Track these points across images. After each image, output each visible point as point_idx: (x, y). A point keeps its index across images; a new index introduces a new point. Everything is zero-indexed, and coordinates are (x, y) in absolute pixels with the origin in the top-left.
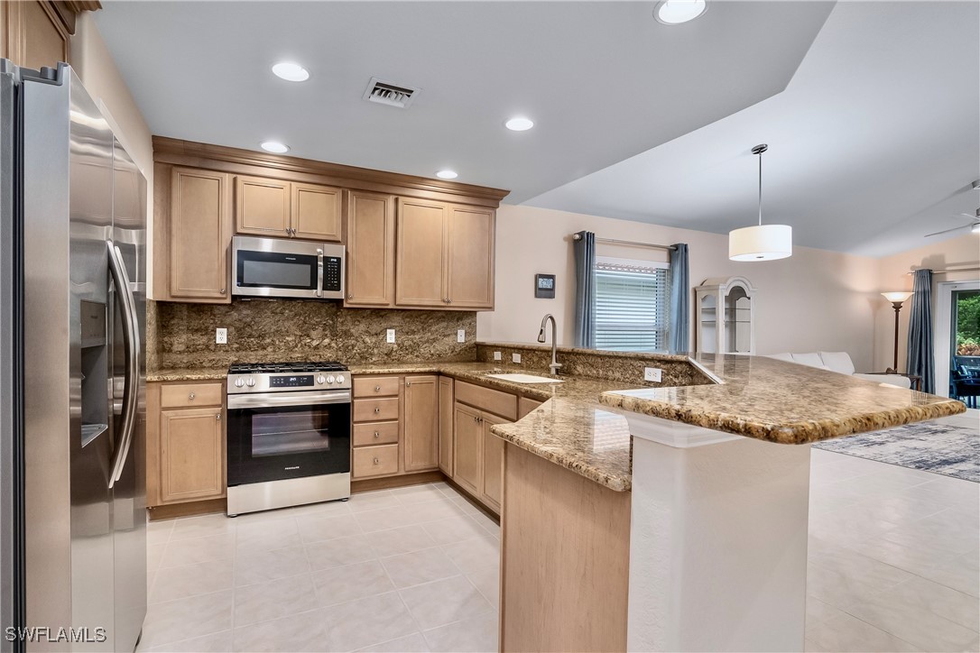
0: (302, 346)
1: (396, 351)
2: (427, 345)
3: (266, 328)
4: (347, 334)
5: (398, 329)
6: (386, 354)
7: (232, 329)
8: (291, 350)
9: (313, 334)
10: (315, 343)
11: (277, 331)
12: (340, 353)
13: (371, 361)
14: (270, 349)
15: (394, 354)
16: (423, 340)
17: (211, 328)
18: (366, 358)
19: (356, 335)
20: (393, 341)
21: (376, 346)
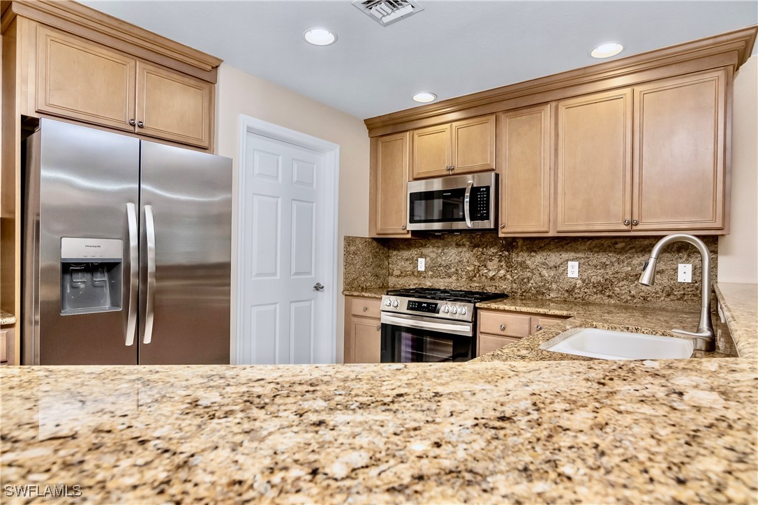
0: (480, 276)
1: (580, 288)
2: (625, 282)
3: (452, 258)
4: (523, 266)
5: (582, 261)
6: (567, 291)
7: (428, 259)
8: (471, 279)
9: (490, 265)
10: (491, 274)
11: (460, 261)
12: (515, 286)
13: (548, 297)
14: (454, 278)
15: (576, 291)
16: (619, 276)
17: (415, 258)
18: (543, 294)
19: (533, 267)
20: (576, 275)
21: (555, 279)
